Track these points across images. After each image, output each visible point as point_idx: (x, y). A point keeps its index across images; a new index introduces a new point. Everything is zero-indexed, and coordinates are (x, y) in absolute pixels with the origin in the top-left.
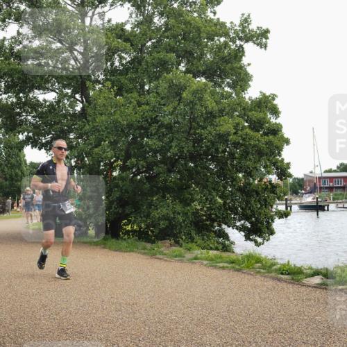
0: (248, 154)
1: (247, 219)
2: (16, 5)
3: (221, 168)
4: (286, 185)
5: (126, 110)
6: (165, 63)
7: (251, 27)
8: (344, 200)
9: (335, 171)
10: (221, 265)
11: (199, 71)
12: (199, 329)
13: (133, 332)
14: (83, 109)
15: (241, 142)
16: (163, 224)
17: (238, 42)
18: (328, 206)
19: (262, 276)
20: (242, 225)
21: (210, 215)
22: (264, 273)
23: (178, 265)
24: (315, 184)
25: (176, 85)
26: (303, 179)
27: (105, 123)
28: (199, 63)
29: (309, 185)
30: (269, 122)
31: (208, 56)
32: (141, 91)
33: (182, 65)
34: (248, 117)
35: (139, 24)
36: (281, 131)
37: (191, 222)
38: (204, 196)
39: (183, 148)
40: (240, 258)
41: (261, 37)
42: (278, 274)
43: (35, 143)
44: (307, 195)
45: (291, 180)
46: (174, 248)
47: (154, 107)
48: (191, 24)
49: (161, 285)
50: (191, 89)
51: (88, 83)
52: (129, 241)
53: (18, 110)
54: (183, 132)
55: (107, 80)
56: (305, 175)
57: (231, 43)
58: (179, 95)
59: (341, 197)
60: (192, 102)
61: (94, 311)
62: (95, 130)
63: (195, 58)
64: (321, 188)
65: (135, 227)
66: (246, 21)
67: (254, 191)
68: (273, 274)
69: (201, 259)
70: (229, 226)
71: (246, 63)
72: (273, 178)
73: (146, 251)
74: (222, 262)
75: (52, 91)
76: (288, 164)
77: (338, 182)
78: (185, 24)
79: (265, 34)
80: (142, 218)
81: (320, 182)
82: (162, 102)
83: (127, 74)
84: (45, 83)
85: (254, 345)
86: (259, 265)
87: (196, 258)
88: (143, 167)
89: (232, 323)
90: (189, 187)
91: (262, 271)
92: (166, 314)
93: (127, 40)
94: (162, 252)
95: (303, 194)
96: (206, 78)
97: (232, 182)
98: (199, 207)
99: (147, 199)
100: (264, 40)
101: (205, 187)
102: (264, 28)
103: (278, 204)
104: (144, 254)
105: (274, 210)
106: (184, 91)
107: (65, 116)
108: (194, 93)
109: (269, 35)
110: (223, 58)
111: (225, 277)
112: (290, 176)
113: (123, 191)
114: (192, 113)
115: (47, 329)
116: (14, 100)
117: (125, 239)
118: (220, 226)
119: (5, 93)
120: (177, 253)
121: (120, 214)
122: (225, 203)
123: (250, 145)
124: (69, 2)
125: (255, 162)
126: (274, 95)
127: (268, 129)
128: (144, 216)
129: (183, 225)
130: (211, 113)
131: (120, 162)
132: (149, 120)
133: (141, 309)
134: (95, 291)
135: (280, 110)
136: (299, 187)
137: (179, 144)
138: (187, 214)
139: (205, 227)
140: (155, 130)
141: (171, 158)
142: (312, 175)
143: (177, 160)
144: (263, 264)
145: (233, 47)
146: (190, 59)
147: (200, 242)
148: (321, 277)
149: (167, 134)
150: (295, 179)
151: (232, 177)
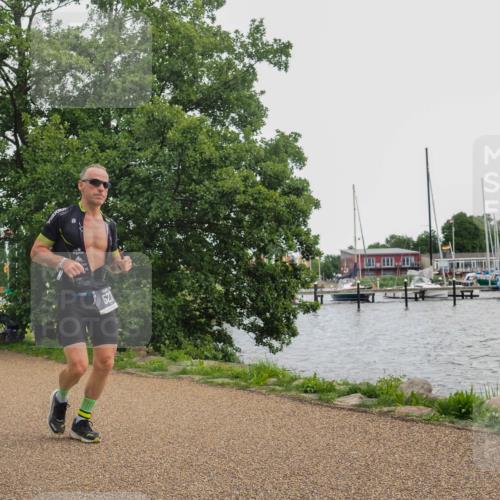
0: (261, 221)
1: (260, 314)
3: (222, 242)
4: (315, 266)
5: (83, 157)
7: (264, 39)
8: (395, 287)
9: (384, 246)
10: (220, 381)
11: (191, 101)
12: (183, 473)
13: (86, 482)
14: (17, 153)
15: (252, 203)
17: (247, 60)
18: (373, 295)
19: (277, 396)
20: (252, 324)
21: (207, 308)
22: (281, 391)
23: (157, 382)
24: (356, 265)
25: (158, 121)
26: (339, 257)
27: (50, 175)
28: (191, 90)
29: (348, 266)
30: (290, 177)
31: (205, 79)
32: (106, 129)
33: (167, 91)
34: (261, 168)
36: (307, 190)
37: (178, 320)
38: (197, 282)
39: (167, 211)
40: (247, 371)
42: (301, 392)
44: (345, 280)
45: (323, 259)
46: (152, 357)
47: (125, 153)
48: (180, 33)
49: (130, 412)
50: (180, 127)
51: (25, 116)
54: (167, 189)
55: (54, 110)
56: (342, 252)
57: (237, 62)
58: (163, 133)
59: (391, 282)
60: (181, 145)
62: (35, 185)
63: (184, 81)
64: (363, 270)
66: (257, 29)
67: (267, 275)
68: (293, 393)
69: (191, 373)
70: (232, 325)
71: (258, 91)
72: (296, 256)
74: (221, 377)
76: (317, 237)
77: (388, 261)
78: (170, 32)
79: (285, 49)
81: (362, 261)
82: (137, 145)
85: (262, 494)
86: (274, 380)
87: (184, 372)
89: (231, 464)
90: (175, 268)
91: (278, 388)
92: (137, 454)
94: (134, 363)
95: (339, 278)
96: (201, 112)
97: (238, 262)
98: (189, 298)
100: (284, 58)
101: (199, 269)
102: (284, 41)
103: (305, 293)
105: (297, 301)
106: (169, 129)
108: (185, 132)
109: (291, 51)
110: (225, 83)
111: (224, 399)
112: (319, 254)
114: (181, 160)
118: (219, 324)
120: (156, 365)
122: (227, 292)
123: (264, 207)
125: (271, 233)
126: (296, 134)
127: (289, 187)
129: (165, 324)
130: (209, 161)
132: (117, 172)
134: (32, 424)
135: (306, 155)
136: (332, 268)
137: (162, 205)
138: (171, 307)
139: (198, 326)
140: (126, 187)
141: (149, 226)
142: (351, 252)
143: (157, 230)
144: (279, 379)
145: (240, 67)
146: (178, 83)
147: (190, 348)
148: (359, 395)
149: (143, 192)
150: (328, 257)
151: (238, 255)
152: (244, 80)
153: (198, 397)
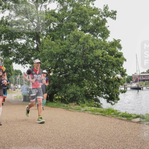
0: (108, 66)
1: (108, 93)
2: (8, 2)
3: (97, 72)
4: (124, 79)
5: (56, 47)
6: (72, 27)
9: (146, 73)
10: (97, 113)
11: (87, 30)
13: (59, 142)
14: (37, 47)
15: (105, 60)
16: (71, 96)
17: (103, 17)
18: (143, 88)
19: (114, 118)
20: (106, 96)
21: (92, 92)
22: (115, 117)
23: (78, 113)
24: (137, 79)
25: (77, 36)
26: (132, 76)
27: (47, 53)
28: (87, 27)
29: (134, 79)
30: (117, 52)
31: (91, 23)
32: (62, 39)
33: (80, 27)
34: (108, 50)
35: (61, 10)
36: (122, 55)
37: (84, 95)
38: (89, 83)
39: (80, 63)
40: (105, 110)
41: (113, 15)
42: (121, 117)
43: (17, 62)
44: (134, 83)
45: (127, 77)
46: (76, 106)
47: (68, 46)
49: (71, 122)
51: (40, 35)
52: (57, 103)
53: (10, 47)
54: (80, 56)
55: (47, 34)
56: (133, 74)
57: (100, 18)
58: (79, 40)
59: (148, 84)
60: (83, 43)
61: (42, 133)
62: (43, 55)
63: (85, 24)
64: (139, 80)
65: (60, 97)
66: (106, 8)
67: (110, 81)
68: (119, 117)
69: (88, 111)
70: (100, 97)
71: (107, 26)
72: (119, 76)
73: (64, 107)
74: (97, 112)
75: (24, 39)
76: (125, 70)
77: (147, 77)
79: (115, 13)
80: (62, 93)
81: (139, 78)
82: (71, 43)
83: (56, 32)
84: (21, 36)
85: (111, 147)
86: (113, 113)
87: (86, 110)
88: (63, 71)
89: (101, 138)
90: (83, 80)
91: (114, 116)
92: (73, 134)
93: (56, 17)
94: (71, 108)
96: (90, 33)
97: (101, 78)
98: (87, 89)
99: (65, 85)
100: (115, 16)
101: (90, 80)
103: (121, 87)
104: (64, 109)
105: (119, 90)
106: (80, 38)
107: (29, 50)
108: (84, 39)
110: (97, 24)
111: (98, 119)
112: (126, 75)
113: (55, 82)
114: (84, 48)
115: (23, 140)
116: (8, 43)
117: (55, 102)
118: (96, 97)
119: (4, 40)
120: (78, 108)
121: (53, 91)
122: (98, 87)
123: (109, 61)
124: (31, 1)
126: (119, 40)
127: (117, 55)
128: (64, 93)
129: (80, 96)
130: (92, 47)
131: (53, 69)
132: (66, 51)
133: (63, 132)
135: (122, 46)
136: (130, 80)
137: (78, 61)
138: (82, 91)
139: (89, 97)
140: (68, 55)
141: (75, 67)
142: (136, 75)
143: (77, 68)
144: (115, 113)
145: (101, 19)
146: (83, 25)
147: (87, 103)
148: (139, 118)
149: (73, 57)
150: (128, 76)
151: (101, 76)
152: (103, 23)
153: (90, 118)
